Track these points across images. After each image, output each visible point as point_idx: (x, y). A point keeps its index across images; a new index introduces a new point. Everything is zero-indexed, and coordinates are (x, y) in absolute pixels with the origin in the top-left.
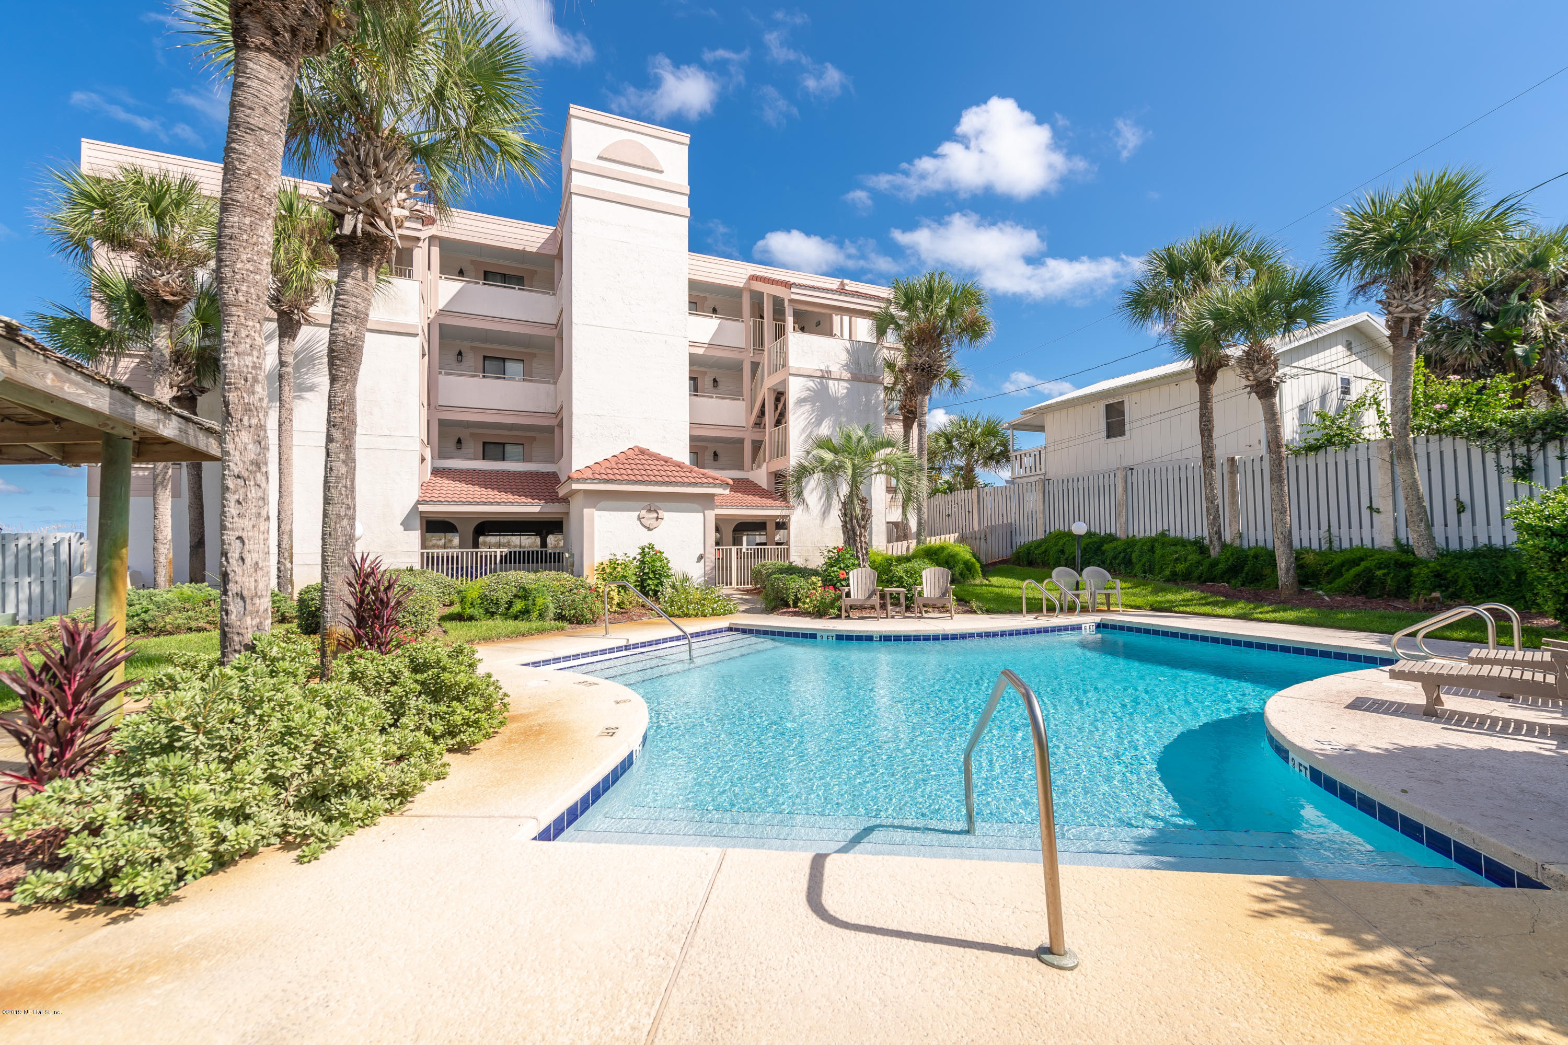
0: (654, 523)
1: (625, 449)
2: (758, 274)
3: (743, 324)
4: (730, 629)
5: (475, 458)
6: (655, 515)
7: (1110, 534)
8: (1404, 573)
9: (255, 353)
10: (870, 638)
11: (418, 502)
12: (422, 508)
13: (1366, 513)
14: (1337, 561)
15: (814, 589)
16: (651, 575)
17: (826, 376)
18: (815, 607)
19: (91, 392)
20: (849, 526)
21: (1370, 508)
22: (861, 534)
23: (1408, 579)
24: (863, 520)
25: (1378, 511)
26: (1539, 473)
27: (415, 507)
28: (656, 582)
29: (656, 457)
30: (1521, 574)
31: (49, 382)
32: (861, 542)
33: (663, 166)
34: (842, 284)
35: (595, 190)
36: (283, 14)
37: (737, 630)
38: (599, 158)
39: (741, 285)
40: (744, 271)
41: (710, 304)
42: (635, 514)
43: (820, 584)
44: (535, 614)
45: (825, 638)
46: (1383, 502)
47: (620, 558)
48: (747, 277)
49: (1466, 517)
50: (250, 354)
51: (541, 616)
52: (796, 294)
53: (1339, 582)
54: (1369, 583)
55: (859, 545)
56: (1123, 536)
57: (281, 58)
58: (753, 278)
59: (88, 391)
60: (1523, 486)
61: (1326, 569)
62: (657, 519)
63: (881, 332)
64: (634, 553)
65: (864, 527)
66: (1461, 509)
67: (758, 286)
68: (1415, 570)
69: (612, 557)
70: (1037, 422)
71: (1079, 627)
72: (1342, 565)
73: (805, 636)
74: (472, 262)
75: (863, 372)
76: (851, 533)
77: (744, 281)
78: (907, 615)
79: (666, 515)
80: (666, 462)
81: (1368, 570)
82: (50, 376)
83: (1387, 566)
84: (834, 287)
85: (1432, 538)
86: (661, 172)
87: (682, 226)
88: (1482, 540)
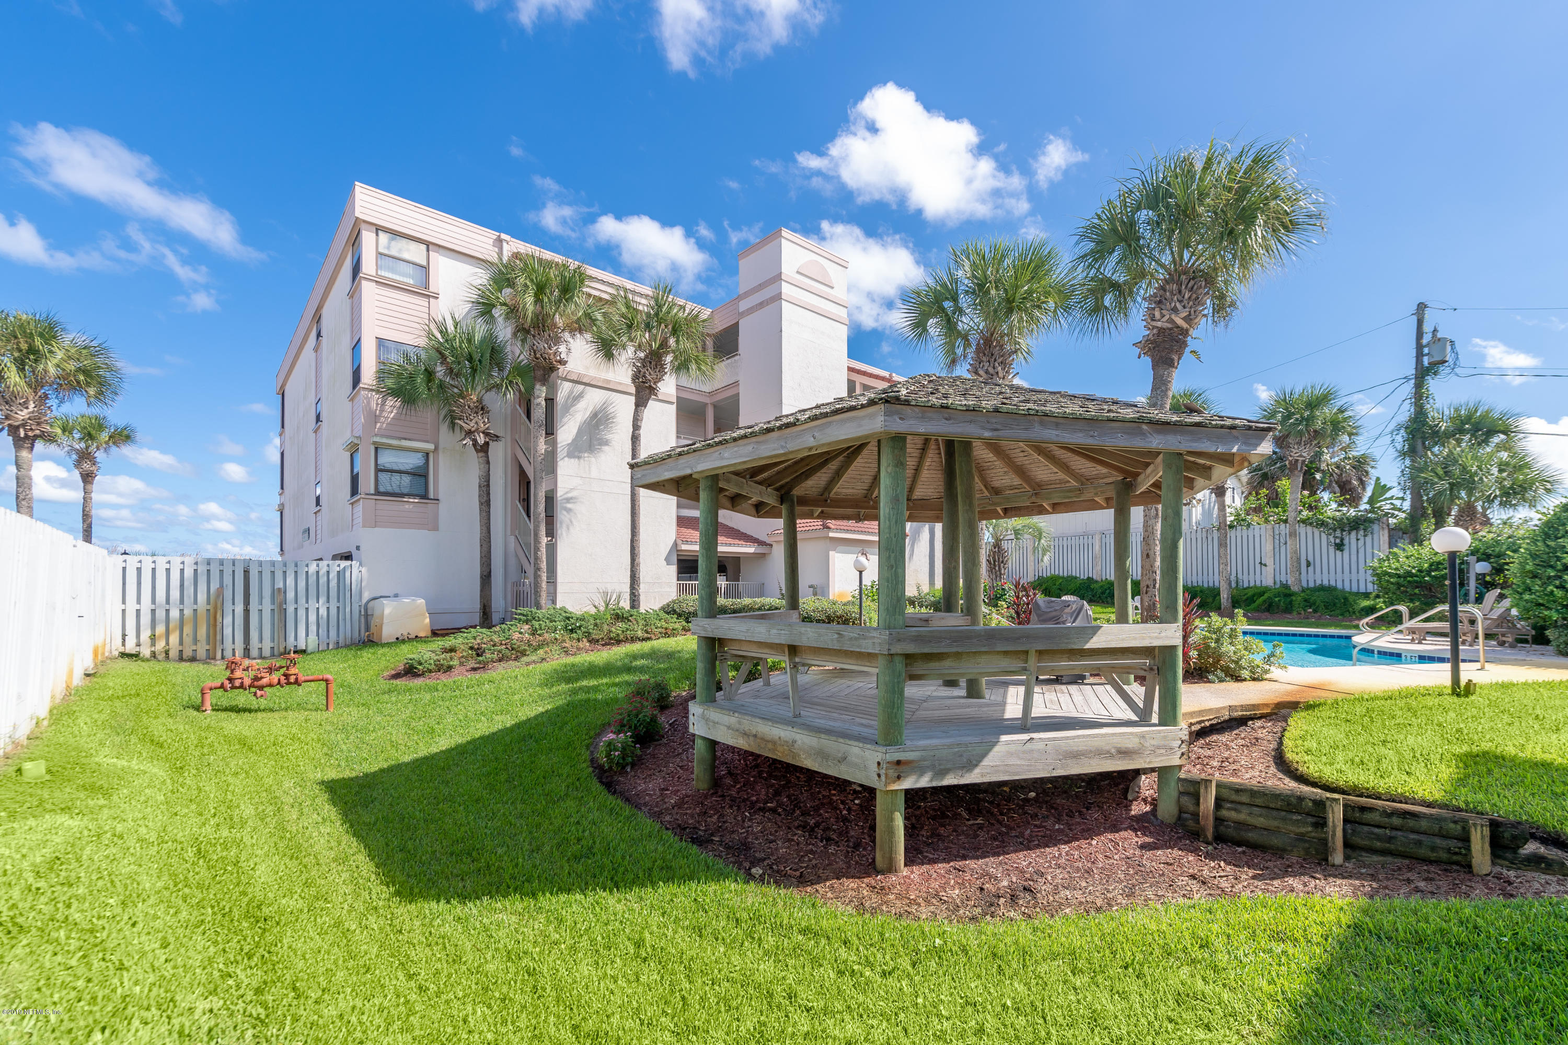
6: (865, 557)
7: (1089, 578)
8: (1289, 600)
11: (674, 543)
12: (679, 547)
13: (1258, 566)
14: (1250, 594)
21: (1261, 563)
23: (1291, 602)
25: (1265, 565)
26: (1346, 548)
30: (1346, 599)
33: (834, 283)
35: (794, 297)
38: (798, 272)
46: (1269, 561)
49: (1311, 569)
53: (1253, 606)
54: (1270, 605)
56: (1099, 579)
60: (1339, 553)
61: (1245, 598)
62: (867, 559)
66: (1308, 564)
68: (1294, 598)
72: (1254, 596)
81: (1269, 598)
83: (1279, 596)
85: (1300, 581)
86: (832, 288)
88: (1319, 582)
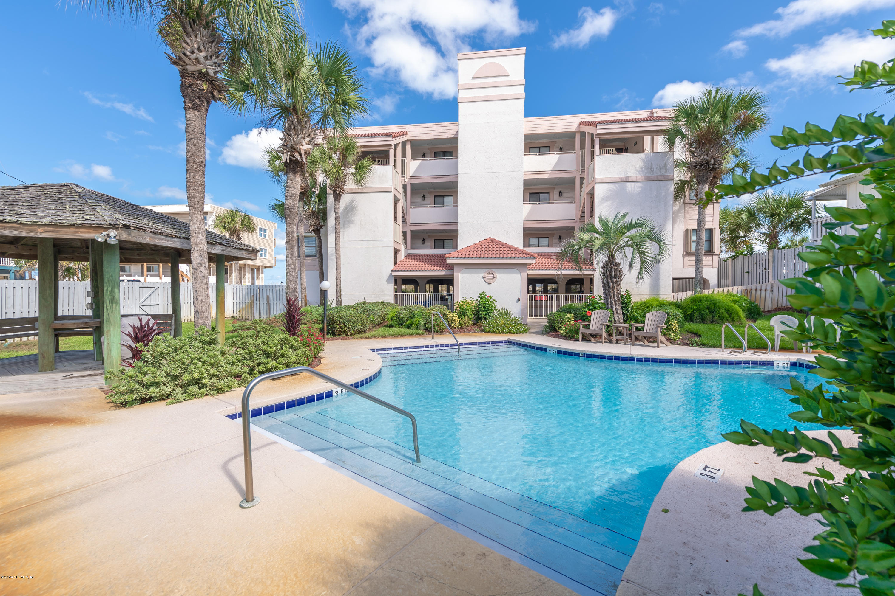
0: (491, 280)
1: (482, 239)
2: (584, 120)
3: (575, 154)
4: (508, 342)
5: (431, 248)
6: (492, 275)
9: (198, 223)
10: (577, 355)
11: (393, 271)
12: (394, 274)
15: (569, 322)
16: (482, 309)
17: (625, 181)
18: (567, 333)
19: (169, 241)
20: (605, 282)
22: (614, 288)
24: (615, 278)
27: (391, 274)
28: (485, 313)
29: (499, 243)
31: (148, 240)
32: (614, 292)
33: (509, 71)
34: (652, 113)
35: (470, 97)
36: (193, 93)
37: (511, 342)
38: (473, 78)
39: (574, 130)
40: (576, 121)
41: (558, 146)
42: (481, 276)
43: (572, 318)
44: (414, 326)
45: (551, 352)
47: (468, 300)
48: (577, 124)
50: (197, 224)
51: (417, 327)
52: (601, 129)
55: (612, 294)
57: (196, 110)
58: (582, 123)
59: (168, 241)
62: (493, 278)
63: (671, 143)
64: (476, 297)
65: (616, 283)
67: (584, 129)
69: (464, 299)
70: (840, 191)
71: (771, 364)
73: (541, 349)
74: (429, 149)
75: (655, 174)
76: (607, 286)
77: (576, 126)
78: (636, 343)
79: (497, 275)
80: (503, 246)
82: (148, 238)
84: (645, 116)
86: (508, 75)
87: (520, 104)
